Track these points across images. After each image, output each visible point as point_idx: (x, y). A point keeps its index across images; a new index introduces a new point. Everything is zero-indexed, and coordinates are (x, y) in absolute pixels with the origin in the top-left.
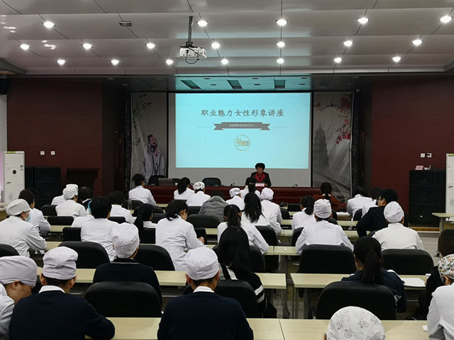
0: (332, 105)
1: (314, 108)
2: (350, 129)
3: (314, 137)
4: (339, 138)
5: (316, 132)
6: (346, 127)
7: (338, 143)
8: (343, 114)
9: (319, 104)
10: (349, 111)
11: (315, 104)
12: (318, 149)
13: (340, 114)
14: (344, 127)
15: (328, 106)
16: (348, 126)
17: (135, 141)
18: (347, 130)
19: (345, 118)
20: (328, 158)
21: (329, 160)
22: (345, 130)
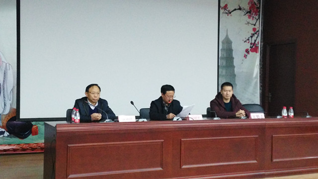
0: (240, 9)
1: (222, 11)
2: (259, 40)
3: (220, 48)
4: (247, 51)
5: (223, 43)
6: (254, 38)
7: (245, 56)
8: (251, 21)
9: (226, 6)
10: (257, 17)
11: (222, 5)
12: (224, 64)
13: (249, 20)
14: (252, 37)
15: (235, 10)
16: (256, 35)
18: (255, 41)
19: (253, 27)
20: (235, 75)
21: (236, 77)
22: (253, 42)
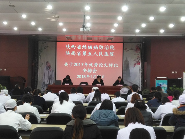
0: (132, 49)
1: (124, 51)
3: (124, 63)
4: (135, 64)
5: (125, 61)
7: (134, 66)
8: (137, 53)
9: (126, 49)
10: (139, 52)
11: (124, 48)
12: (125, 69)
14: (137, 59)
15: (130, 50)
16: (139, 59)
17: (40, 64)
18: (139, 60)
19: (138, 55)
20: (130, 73)
21: (131, 74)
22: (138, 61)
